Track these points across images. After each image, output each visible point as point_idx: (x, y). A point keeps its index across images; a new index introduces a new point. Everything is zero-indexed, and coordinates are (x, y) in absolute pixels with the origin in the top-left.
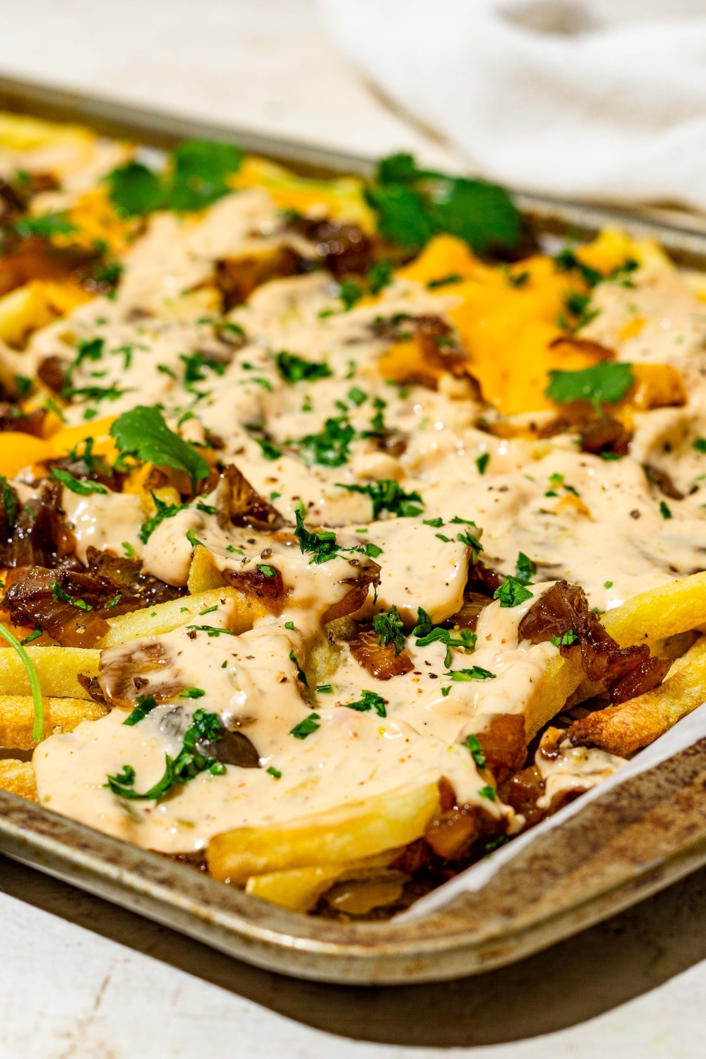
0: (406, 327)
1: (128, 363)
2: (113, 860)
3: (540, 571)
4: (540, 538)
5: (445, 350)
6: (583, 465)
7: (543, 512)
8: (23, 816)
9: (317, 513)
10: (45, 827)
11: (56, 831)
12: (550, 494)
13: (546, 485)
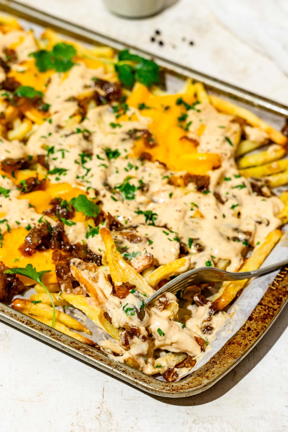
0: (139, 134)
1: (63, 156)
2: (109, 365)
3: (194, 241)
4: (192, 228)
5: (151, 143)
6: (199, 198)
7: (191, 217)
8: (83, 350)
9: (130, 222)
10: (90, 353)
11: (93, 355)
12: (192, 210)
13: (190, 206)
